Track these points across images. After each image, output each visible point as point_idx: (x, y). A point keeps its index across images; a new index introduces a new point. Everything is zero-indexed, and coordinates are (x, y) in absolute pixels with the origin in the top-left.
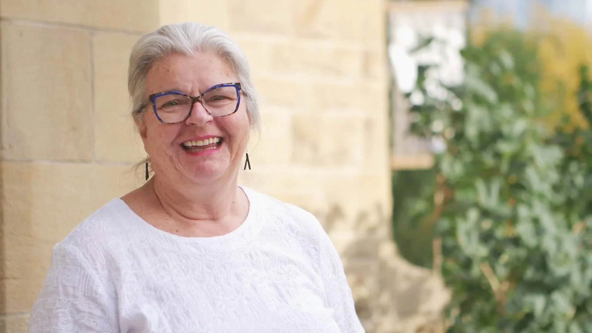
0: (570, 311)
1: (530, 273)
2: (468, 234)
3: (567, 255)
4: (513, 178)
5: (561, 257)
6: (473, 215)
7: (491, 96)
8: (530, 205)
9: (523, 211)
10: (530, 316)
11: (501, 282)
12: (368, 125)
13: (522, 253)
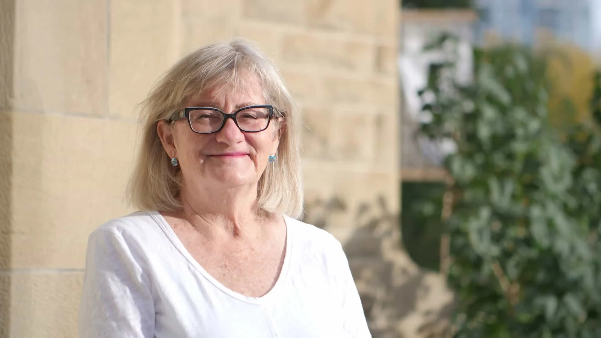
0: (582, 315)
1: (541, 276)
2: (480, 232)
3: (580, 259)
4: (527, 177)
5: (573, 259)
6: (485, 213)
7: (504, 97)
8: (543, 206)
9: (536, 212)
10: (541, 319)
11: (511, 282)
12: (379, 121)
13: (533, 253)
